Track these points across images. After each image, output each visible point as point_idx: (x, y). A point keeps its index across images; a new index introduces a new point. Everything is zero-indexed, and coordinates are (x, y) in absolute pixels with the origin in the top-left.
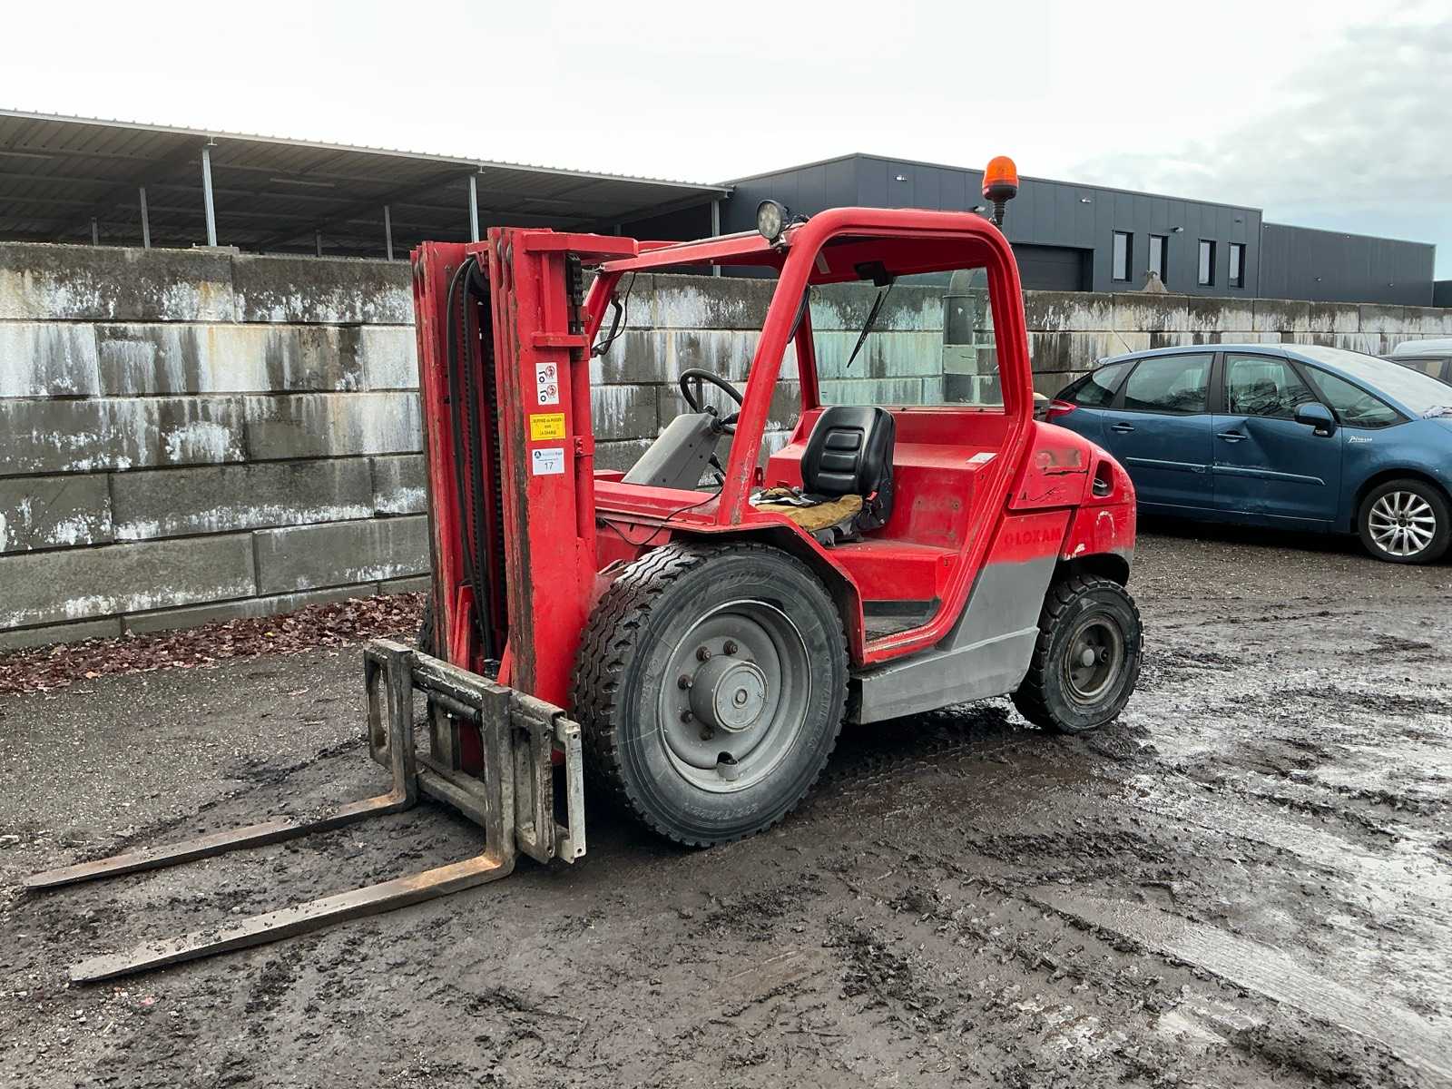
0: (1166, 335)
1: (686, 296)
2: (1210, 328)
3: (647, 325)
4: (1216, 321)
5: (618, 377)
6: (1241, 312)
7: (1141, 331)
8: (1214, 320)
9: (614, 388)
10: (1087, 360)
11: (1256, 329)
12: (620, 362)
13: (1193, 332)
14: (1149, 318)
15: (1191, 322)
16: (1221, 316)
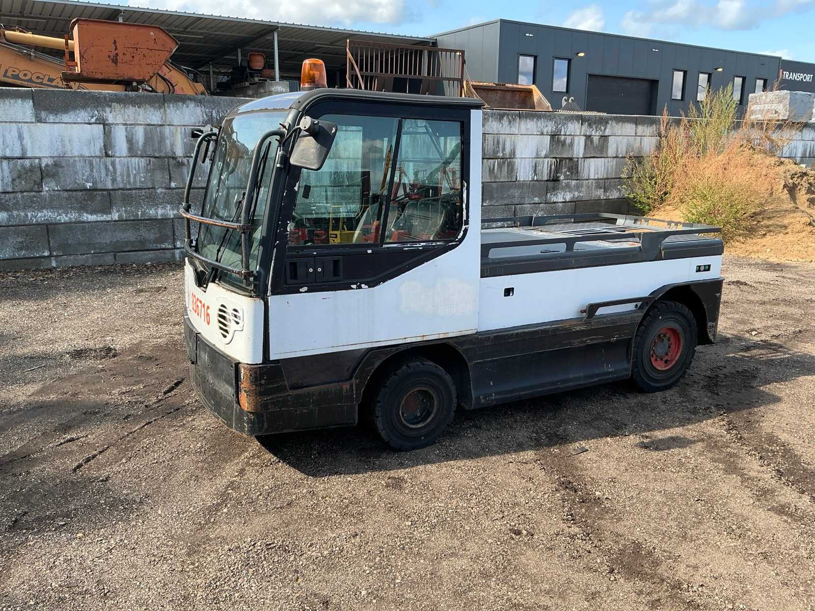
0: (562, 138)
1: (187, 107)
2: (599, 133)
3: (160, 123)
4: (605, 129)
5: (139, 153)
6: (626, 124)
7: (542, 134)
8: (603, 128)
9: (137, 159)
10: (498, 152)
11: (638, 134)
12: (141, 143)
13: (584, 135)
14: (550, 127)
15: (583, 129)
16: (609, 126)
